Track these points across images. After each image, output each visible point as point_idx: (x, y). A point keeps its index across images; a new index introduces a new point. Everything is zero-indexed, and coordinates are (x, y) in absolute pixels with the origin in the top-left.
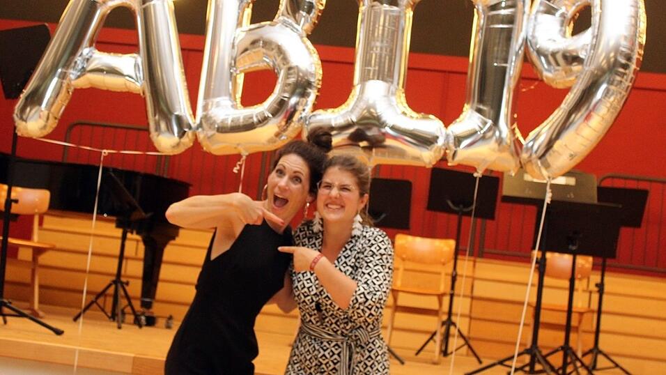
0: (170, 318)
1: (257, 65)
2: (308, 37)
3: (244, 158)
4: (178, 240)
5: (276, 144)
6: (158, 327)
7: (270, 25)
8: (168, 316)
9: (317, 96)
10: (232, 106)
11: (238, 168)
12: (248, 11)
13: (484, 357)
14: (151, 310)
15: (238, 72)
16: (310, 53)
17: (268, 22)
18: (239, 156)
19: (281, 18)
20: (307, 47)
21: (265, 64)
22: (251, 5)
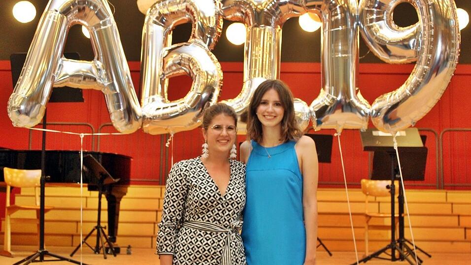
0: (129, 247)
1: (178, 72)
2: (212, 51)
3: (172, 135)
4: (128, 195)
5: (194, 125)
6: (122, 254)
7: (185, 45)
8: (128, 246)
9: (220, 91)
10: (163, 101)
11: (169, 143)
12: (170, 37)
13: (333, 251)
14: (116, 243)
15: (165, 78)
16: (214, 62)
17: (185, 43)
18: (168, 135)
19: (193, 40)
20: (211, 58)
21: (183, 71)
22: (172, 32)
